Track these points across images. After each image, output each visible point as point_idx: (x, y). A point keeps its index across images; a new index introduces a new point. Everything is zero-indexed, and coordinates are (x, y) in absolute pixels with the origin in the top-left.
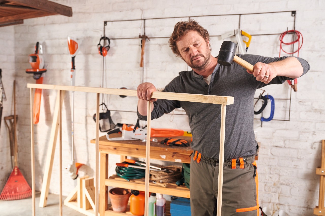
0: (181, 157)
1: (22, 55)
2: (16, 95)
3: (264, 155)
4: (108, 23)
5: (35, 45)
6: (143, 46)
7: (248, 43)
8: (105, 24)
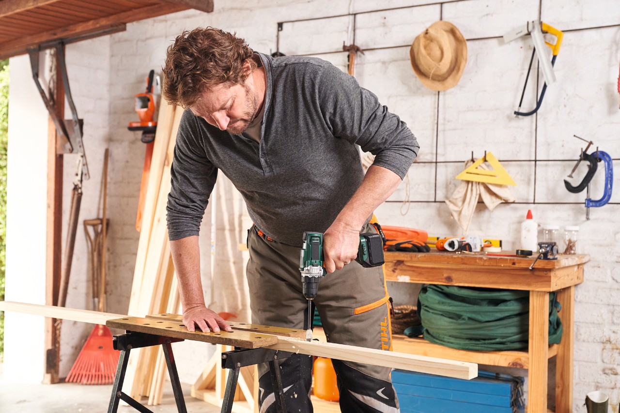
0: (409, 270)
1: (123, 99)
2: (109, 179)
3: (597, 281)
4: (285, 26)
5: (146, 78)
6: (350, 66)
7: (555, 46)
8: (280, 29)
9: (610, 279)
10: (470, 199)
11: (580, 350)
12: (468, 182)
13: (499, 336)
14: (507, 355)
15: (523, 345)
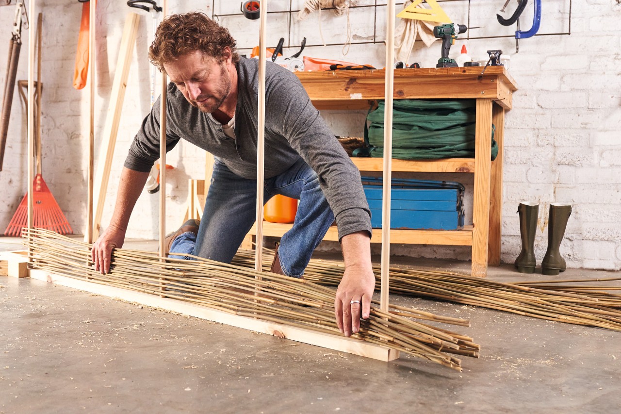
0: (361, 88)
3: (524, 108)
9: (536, 106)
10: (409, 37)
11: (509, 172)
12: (407, 21)
13: (447, 144)
14: (454, 161)
15: (470, 153)
